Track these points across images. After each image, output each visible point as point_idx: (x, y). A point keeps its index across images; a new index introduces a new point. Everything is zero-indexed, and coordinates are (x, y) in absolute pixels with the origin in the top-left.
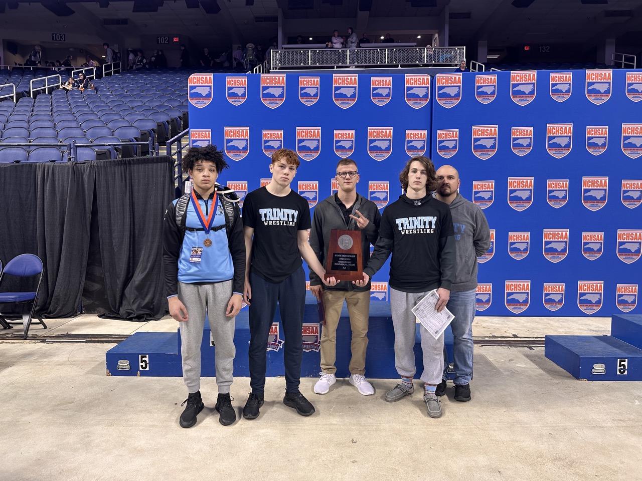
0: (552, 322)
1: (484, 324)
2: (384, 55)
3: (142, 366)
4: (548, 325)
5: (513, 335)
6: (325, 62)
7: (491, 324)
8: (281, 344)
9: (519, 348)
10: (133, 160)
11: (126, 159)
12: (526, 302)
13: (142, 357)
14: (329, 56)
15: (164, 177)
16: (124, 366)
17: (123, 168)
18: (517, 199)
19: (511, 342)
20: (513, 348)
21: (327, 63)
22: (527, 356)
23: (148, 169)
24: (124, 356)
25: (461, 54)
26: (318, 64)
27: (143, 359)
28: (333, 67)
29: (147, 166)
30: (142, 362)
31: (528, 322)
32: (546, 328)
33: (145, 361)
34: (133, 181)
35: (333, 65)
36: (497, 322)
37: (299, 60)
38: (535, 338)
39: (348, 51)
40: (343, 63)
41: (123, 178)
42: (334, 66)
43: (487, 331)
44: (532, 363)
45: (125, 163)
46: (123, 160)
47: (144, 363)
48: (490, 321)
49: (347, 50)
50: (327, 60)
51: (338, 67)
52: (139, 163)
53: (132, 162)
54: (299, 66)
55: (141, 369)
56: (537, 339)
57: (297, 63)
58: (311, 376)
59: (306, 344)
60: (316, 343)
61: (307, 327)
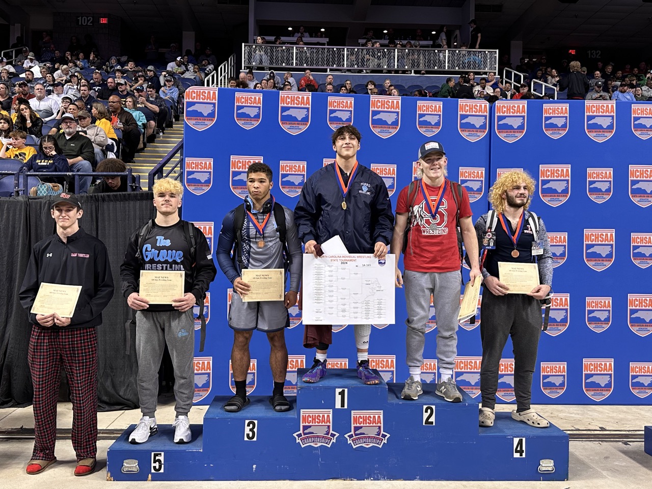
0: (643, 412)
1: (561, 415)
2: (392, 57)
3: (155, 467)
4: (638, 415)
5: (600, 428)
6: (315, 62)
7: (568, 415)
8: (335, 437)
9: (612, 443)
10: (109, 196)
11: (99, 194)
12: (608, 386)
13: (156, 455)
14: (320, 56)
16: (130, 467)
17: (94, 205)
18: (595, 256)
19: (600, 436)
20: (605, 443)
21: (317, 64)
22: (625, 453)
23: (129, 207)
24: (131, 455)
25: (493, 59)
26: (305, 65)
27: (157, 458)
28: (325, 70)
29: (127, 205)
30: (155, 462)
31: (613, 412)
32: (637, 419)
33: (159, 461)
34: (107, 223)
35: (325, 67)
36: (575, 412)
37: (280, 58)
38: (628, 431)
39: (346, 49)
40: (338, 65)
41: (94, 218)
42: (327, 69)
43: (566, 423)
44: (632, 461)
45: (97, 200)
46: (95, 196)
47: (157, 463)
48: (567, 410)
49: (344, 49)
50: (317, 59)
51: (331, 70)
52: (118, 200)
53: (107, 199)
54: (280, 66)
55: (153, 471)
56: (630, 433)
57: (277, 63)
58: (372, 479)
59: (365, 438)
60: (379, 436)
61: (368, 416)
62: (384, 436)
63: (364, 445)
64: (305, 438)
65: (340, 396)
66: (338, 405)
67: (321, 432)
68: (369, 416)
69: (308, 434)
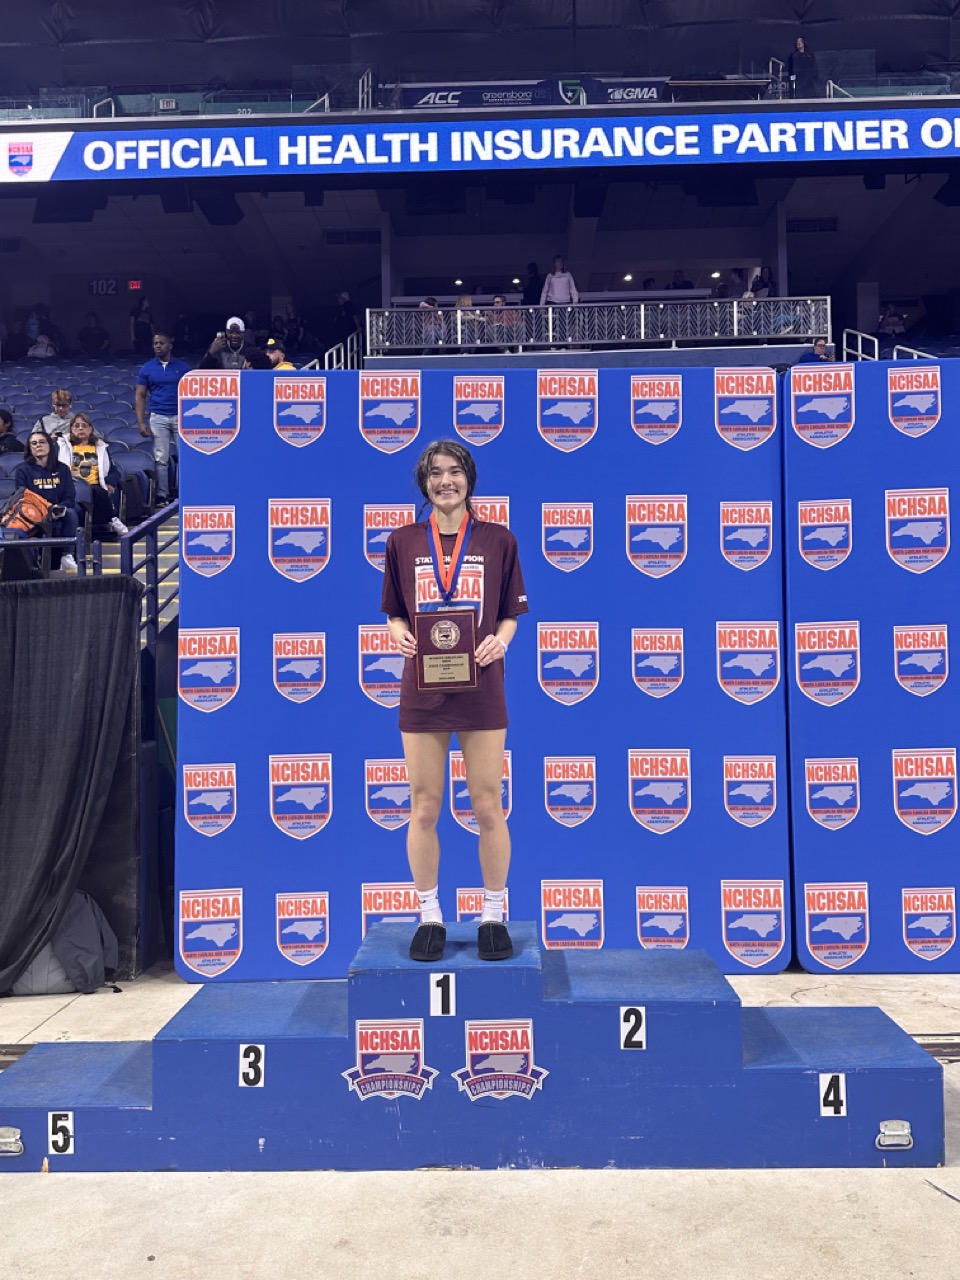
2: (635, 319)
3: (55, 1143)
7: (958, 997)
8: (431, 1078)
10: (35, 586)
13: (56, 1118)
15: (113, 628)
16: (6, 1143)
17: (9, 607)
23: (73, 606)
24: (7, 1117)
25: (821, 314)
27: (60, 1124)
30: (55, 1132)
33: (64, 1130)
34: (32, 638)
43: (953, 1017)
47: (60, 1134)
48: (957, 987)
51: (525, 349)
55: (52, 1151)
58: (513, 1166)
59: (496, 1078)
60: (525, 1073)
61: (500, 1031)
62: (536, 1074)
63: (493, 1094)
64: (369, 1081)
65: (440, 989)
66: (436, 1010)
67: (400, 1066)
68: (503, 1033)
69: (373, 1072)
